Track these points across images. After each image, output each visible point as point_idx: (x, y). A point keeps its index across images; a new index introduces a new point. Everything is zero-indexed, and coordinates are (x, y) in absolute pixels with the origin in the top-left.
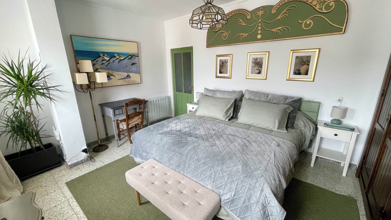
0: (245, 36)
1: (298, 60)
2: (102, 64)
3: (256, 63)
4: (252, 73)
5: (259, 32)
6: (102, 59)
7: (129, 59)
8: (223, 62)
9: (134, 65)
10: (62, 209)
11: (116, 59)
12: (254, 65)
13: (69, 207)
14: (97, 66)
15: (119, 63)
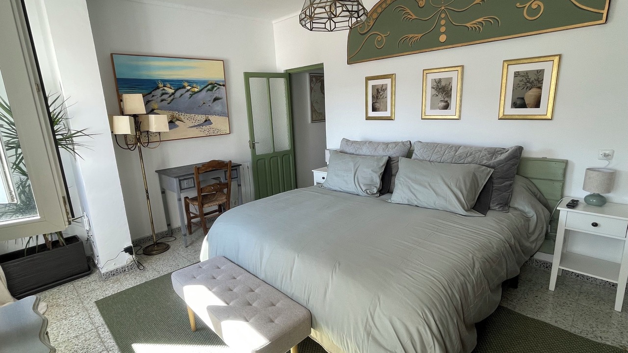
0: (417, 38)
1: (519, 78)
2: (162, 100)
3: (440, 89)
4: (432, 108)
5: (443, 29)
6: (161, 92)
7: (208, 90)
8: (378, 90)
9: (217, 101)
10: (87, 342)
11: (186, 92)
12: (435, 92)
13: (98, 338)
14: (154, 105)
15: (190, 97)
